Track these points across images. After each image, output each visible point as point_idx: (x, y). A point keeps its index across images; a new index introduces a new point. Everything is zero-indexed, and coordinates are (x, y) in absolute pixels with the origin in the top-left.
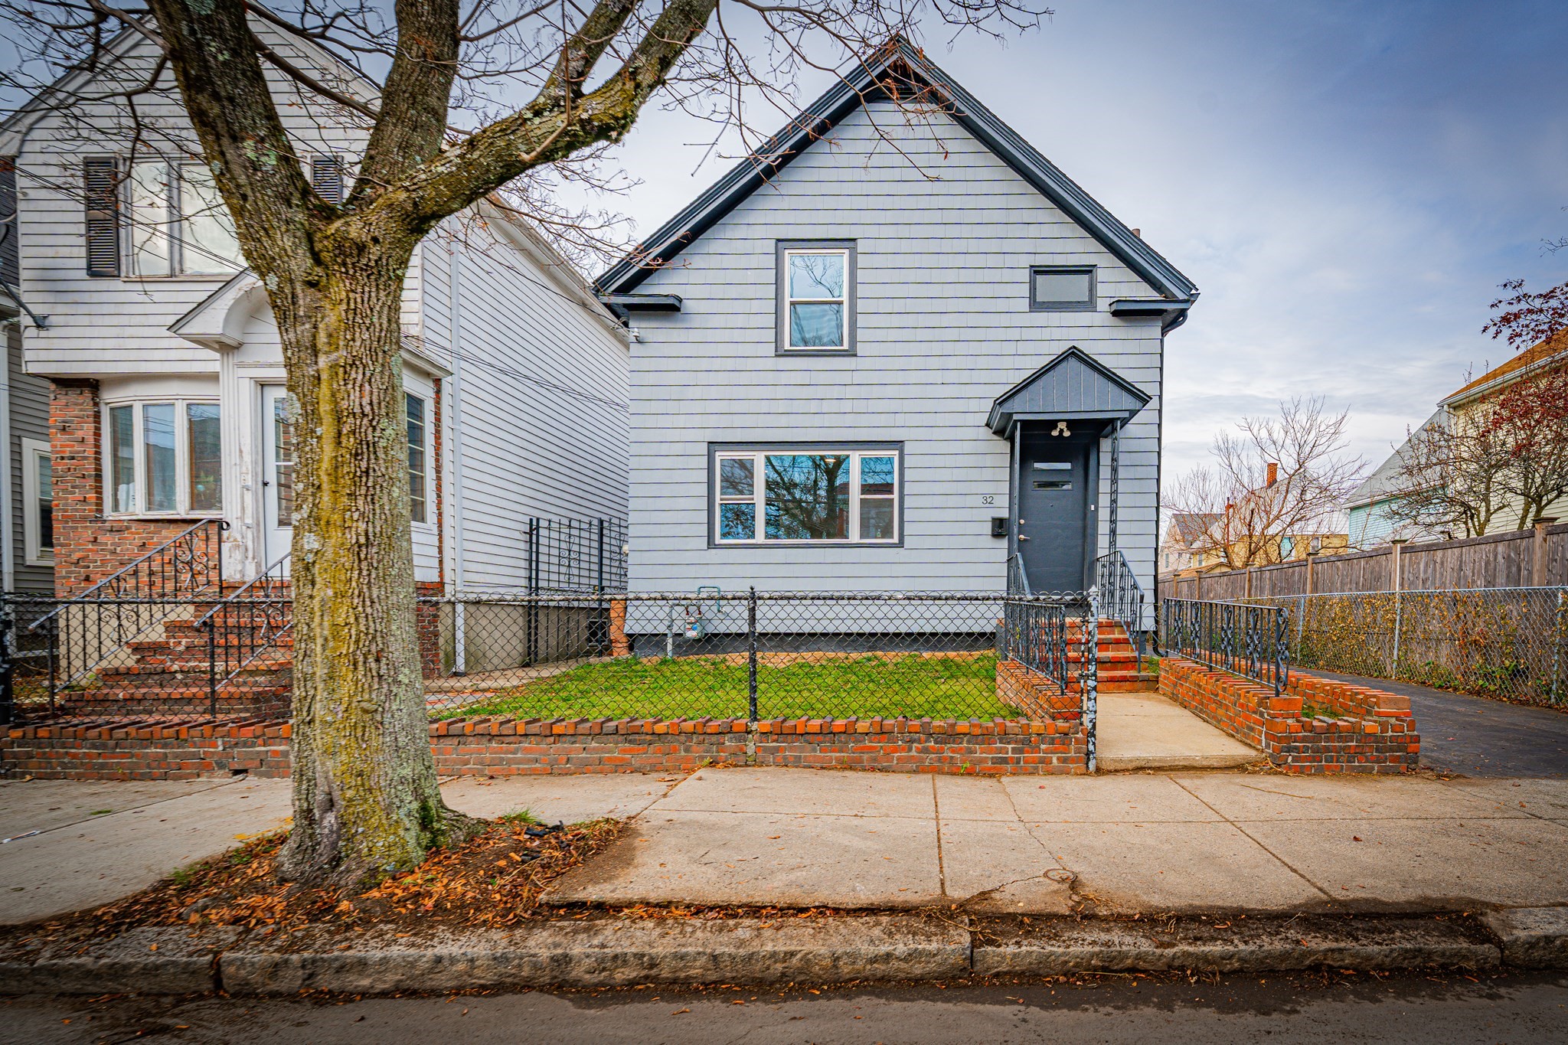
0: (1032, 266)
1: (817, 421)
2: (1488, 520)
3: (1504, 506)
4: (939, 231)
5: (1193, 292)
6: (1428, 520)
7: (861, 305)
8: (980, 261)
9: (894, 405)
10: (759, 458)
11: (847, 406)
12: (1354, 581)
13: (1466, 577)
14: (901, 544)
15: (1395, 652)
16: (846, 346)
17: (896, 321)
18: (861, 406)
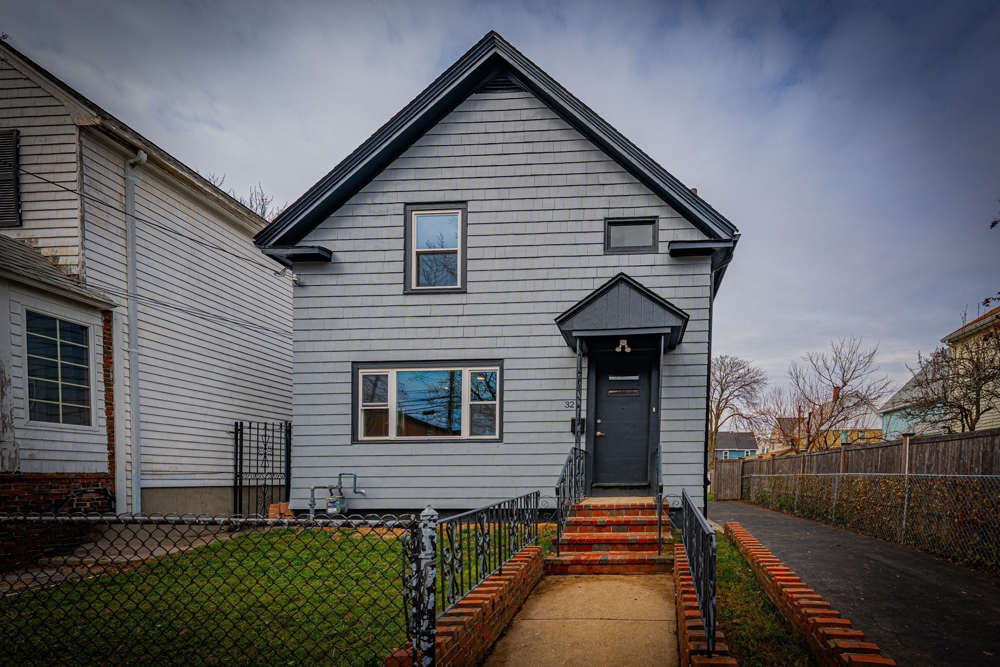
0: (606, 219)
1: (436, 344)
2: (978, 418)
3: (990, 408)
4: (532, 193)
5: (736, 233)
6: (933, 419)
7: (470, 253)
8: (564, 215)
9: (496, 331)
10: (392, 374)
11: (459, 332)
12: (874, 465)
13: (964, 464)
14: (500, 440)
15: (904, 523)
16: (459, 286)
17: (497, 264)
18: (470, 332)
